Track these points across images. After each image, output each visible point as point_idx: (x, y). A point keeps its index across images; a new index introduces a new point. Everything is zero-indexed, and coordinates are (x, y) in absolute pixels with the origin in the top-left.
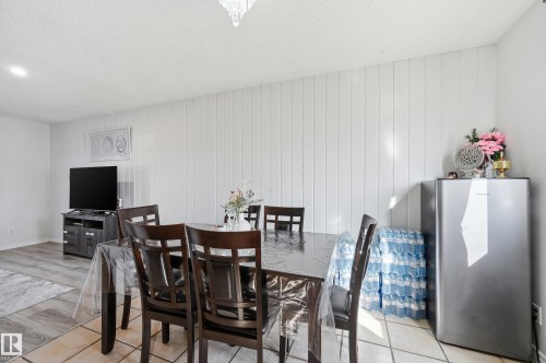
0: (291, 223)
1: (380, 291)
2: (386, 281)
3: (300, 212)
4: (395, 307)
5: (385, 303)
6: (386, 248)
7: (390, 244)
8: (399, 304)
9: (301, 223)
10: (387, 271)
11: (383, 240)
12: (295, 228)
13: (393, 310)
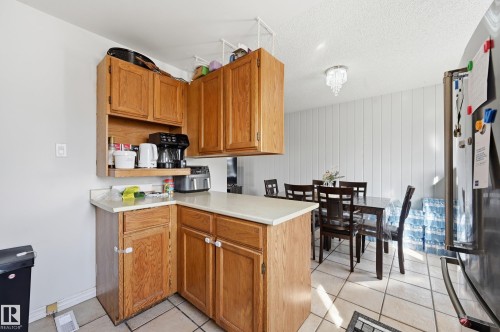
0: (358, 191)
1: (423, 239)
2: (428, 231)
3: (364, 185)
4: (435, 249)
5: (427, 245)
6: (428, 209)
7: (431, 207)
8: (438, 247)
9: (365, 192)
10: (428, 225)
11: (427, 205)
12: (361, 194)
13: (433, 251)
